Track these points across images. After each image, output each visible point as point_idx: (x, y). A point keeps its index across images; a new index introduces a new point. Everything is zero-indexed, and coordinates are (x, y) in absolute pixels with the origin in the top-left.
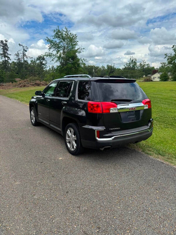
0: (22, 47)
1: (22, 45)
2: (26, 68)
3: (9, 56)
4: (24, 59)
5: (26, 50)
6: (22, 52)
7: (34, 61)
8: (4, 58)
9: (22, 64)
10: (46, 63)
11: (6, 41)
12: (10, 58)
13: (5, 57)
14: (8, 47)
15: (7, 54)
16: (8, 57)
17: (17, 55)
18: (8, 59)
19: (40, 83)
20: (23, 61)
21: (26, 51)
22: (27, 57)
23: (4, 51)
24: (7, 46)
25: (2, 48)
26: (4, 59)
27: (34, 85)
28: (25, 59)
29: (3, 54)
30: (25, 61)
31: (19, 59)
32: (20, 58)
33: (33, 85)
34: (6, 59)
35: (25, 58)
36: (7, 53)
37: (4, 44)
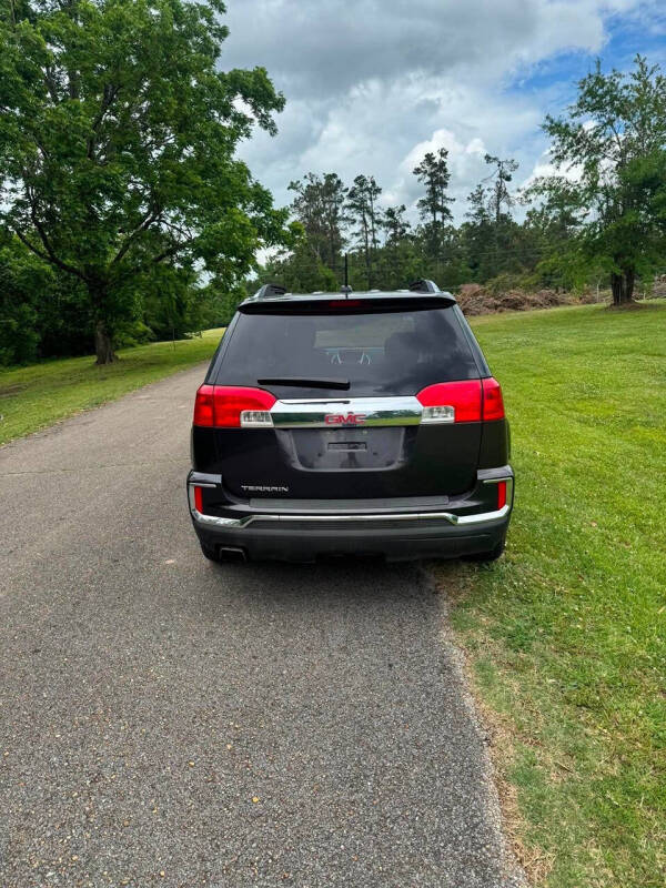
0: (495, 164)
1: (495, 159)
2: (504, 243)
3: (448, 206)
4: (498, 208)
5: (509, 173)
6: (494, 186)
7: (542, 214)
8: (429, 214)
9: (490, 229)
10: (586, 215)
11: (444, 154)
12: (452, 214)
13: (434, 211)
14: (448, 173)
15: (444, 197)
16: (445, 210)
17: (477, 198)
18: (443, 218)
19: (525, 299)
20: (495, 215)
21: (508, 179)
22: (509, 203)
23: (432, 191)
24: (445, 171)
25: (428, 179)
26: (430, 218)
27: (499, 309)
28: (504, 208)
29: (430, 200)
30: (503, 218)
31: (481, 211)
32: (485, 206)
33: (496, 307)
34: (439, 216)
35: (503, 205)
36: (441, 195)
37: (435, 165)
